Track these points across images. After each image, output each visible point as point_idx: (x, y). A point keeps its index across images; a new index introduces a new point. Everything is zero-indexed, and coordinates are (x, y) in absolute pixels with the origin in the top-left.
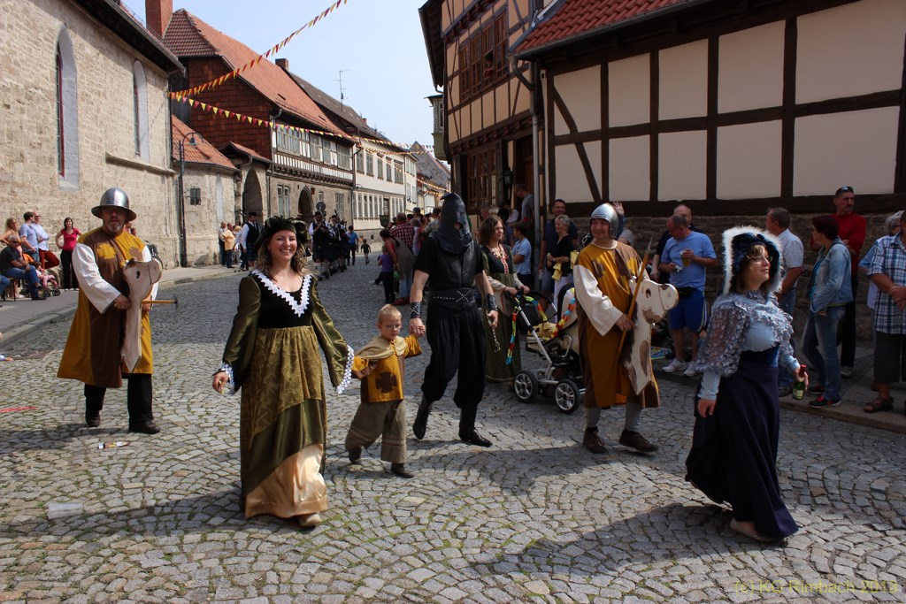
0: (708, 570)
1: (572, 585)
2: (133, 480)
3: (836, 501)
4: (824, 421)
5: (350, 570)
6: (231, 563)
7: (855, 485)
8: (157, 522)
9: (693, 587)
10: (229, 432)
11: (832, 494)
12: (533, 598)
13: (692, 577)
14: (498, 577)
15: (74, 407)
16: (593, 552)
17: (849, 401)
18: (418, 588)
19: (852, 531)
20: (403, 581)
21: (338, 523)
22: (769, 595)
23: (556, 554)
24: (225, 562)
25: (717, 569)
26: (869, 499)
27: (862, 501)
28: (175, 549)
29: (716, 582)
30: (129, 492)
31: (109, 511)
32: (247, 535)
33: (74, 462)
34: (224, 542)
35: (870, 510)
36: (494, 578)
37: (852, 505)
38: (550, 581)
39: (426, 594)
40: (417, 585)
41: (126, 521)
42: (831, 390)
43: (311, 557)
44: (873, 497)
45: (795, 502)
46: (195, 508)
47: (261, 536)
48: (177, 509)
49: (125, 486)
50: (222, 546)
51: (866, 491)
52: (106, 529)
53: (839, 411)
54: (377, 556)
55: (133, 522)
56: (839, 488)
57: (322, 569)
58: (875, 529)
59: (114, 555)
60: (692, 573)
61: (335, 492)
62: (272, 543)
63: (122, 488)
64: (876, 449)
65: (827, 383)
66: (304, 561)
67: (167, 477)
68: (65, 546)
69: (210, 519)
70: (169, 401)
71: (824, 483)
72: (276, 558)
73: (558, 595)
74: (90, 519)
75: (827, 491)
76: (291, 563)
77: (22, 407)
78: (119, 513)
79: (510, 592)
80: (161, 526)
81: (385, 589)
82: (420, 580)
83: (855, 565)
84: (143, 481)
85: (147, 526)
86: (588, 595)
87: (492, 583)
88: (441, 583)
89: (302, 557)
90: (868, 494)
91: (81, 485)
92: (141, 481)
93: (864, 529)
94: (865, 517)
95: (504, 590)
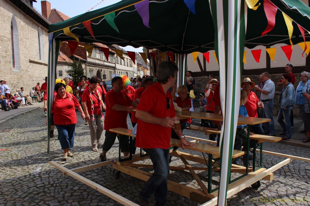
2: (45, 174)
3: (293, 174)
4: (286, 145)
6: (82, 203)
7: (299, 168)
8: (55, 189)
10: (78, 156)
11: (292, 171)
15: (22, 149)
17: (294, 138)
19: (300, 184)
21: (119, 187)
24: (80, 203)
26: (305, 173)
27: (303, 173)
28: (62, 199)
29: (255, 204)
30: (44, 179)
31: (37, 186)
32: (87, 193)
33: (24, 168)
34: (79, 196)
35: (306, 177)
37: (299, 175)
41: (44, 189)
42: (288, 135)
43: (111, 200)
44: (306, 172)
45: (279, 175)
46: (68, 184)
47: (93, 193)
48: (62, 184)
49: (42, 177)
50: (78, 197)
51: (303, 170)
52: (36, 192)
53: (291, 142)
54: (135, 199)
55: (46, 190)
56: (294, 169)
57: (115, 205)
58: (308, 183)
59: (40, 202)
60: (246, 201)
62: (97, 195)
63: (41, 178)
64: (305, 155)
65: (287, 132)
66: (108, 202)
67: (57, 173)
68: (22, 199)
69: (74, 187)
70: (56, 146)
71: (289, 168)
72: (98, 201)
74: (30, 189)
75: (290, 170)
76: (104, 203)
77: (3, 149)
78: (41, 187)
80: (56, 191)
83: (303, 197)
84: (48, 174)
85: (51, 191)
90: (304, 171)
91: (27, 177)
92: (48, 175)
93: (304, 183)
94: (304, 179)
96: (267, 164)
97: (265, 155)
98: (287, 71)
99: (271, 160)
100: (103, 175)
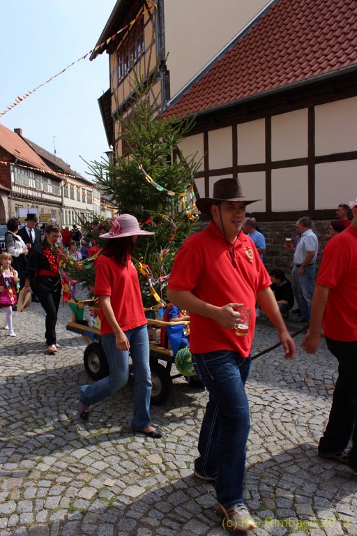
0: (263, 441)
1: (177, 456)
5: (34, 452)
9: (253, 453)
12: (151, 466)
13: (252, 447)
14: (130, 453)
16: (192, 433)
18: (78, 463)
20: (68, 458)
21: (30, 420)
22: (299, 456)
23: (168, 435)
25: (268, 441)
29: (267, 449)
36: (127, 454)
38: (163, 454)
39: (82, 467)
40: (77, 461)
43: (10, 444)
45: (316, 394)
54: (53, 442)
57: (15, 453)
60: (253, 444)
61: (30, 399)
71: (333, 382)
73: (167, 463)
79: (137, 463)
81: (56, 464)
82: (79, 457)
86: (186, 462)
87: (125, 457)
88: (93, 458)
89: (3, 444)
95: (133, 462)
96: (298, 376)
97: (297, 359)
98: (338, 216)
99: (306, 367)
100: (5, 396)
